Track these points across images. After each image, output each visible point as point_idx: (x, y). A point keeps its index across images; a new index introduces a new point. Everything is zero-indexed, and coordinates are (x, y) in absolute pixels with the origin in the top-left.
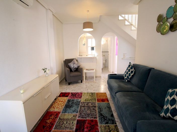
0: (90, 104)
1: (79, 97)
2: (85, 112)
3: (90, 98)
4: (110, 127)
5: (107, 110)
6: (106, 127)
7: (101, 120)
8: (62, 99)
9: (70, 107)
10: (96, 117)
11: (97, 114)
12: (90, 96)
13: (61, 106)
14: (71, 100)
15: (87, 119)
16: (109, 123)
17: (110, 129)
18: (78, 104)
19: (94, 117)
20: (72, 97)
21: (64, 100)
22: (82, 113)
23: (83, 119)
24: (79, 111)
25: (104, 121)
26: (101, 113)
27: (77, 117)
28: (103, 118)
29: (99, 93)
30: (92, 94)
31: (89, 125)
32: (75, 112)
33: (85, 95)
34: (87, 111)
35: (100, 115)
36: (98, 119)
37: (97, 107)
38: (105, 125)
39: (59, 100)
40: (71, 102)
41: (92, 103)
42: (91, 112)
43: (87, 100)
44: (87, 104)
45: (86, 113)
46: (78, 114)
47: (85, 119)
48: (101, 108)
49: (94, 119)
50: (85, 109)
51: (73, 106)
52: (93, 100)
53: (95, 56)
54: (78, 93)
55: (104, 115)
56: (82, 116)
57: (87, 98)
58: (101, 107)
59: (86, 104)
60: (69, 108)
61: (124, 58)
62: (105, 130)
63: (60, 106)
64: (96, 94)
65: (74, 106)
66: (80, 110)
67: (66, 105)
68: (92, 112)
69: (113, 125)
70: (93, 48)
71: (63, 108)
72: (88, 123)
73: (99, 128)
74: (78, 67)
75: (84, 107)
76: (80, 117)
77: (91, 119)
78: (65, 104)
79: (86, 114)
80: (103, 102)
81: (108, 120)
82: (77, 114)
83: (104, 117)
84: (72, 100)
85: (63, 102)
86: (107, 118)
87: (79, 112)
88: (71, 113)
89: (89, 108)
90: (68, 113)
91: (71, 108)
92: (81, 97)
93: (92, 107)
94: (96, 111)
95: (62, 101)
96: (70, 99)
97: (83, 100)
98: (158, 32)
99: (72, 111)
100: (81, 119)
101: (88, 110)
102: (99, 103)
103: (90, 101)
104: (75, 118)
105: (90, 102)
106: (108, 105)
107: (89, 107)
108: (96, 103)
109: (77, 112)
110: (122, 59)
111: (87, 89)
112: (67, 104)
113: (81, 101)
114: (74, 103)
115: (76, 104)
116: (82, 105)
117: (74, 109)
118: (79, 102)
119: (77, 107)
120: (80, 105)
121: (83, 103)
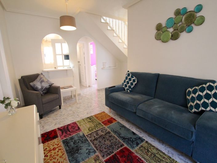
0: (100, 133)
1: (76, 130)
2: (104, 146)
3: (93, 125)
4: (144, 146)
5: (124, 130)
6: (141, 148)
7: (130, 144)
8: (51, 146)
9: (78, 150)
10: (121, 144)
11: (119, 140)
12: (90, 122)
13: (61, 157)
14: (67, 139)
15: (114, 153)
16: (139, 142)
17: (146, 148)
18: (83, 139)
19: (119, 146)
20: (64, 134)
21: (56, 146)
22: (101, 149)
23: (111, 155)
24: (95, 149)
25: (133, 144)
26: (122, 137)
27: (101, 158)
28: (129, 141)
29: (97, 114)
30: (90, 119)
31: (124, 159)
32: (91, 153)
33: (82, 124)
34: (106, 143)
35: (123, 139)
36: (125, 145)
37: (111, 132)
38: (138, 148)
39: (47, 150)
40: (72, 143)
41: (101, 130)
42: (110, 141)
43: (90, 129)
44: (97, 134)
45: (106, 145)
46: (98, 153)
47: (113, 154)
48: (117, 131)
49: (122, 148)
50: (100, 142)
51: (81, 147)
52: (98, 126)
53: (72, 68)
54: (69, 125)
55: (127, 138)
56: (106, 153)
57: (88, 126)
58: (115, 130)
59: (95, 135)
60: (77, 153)
61: (104, 68)
62: (143, 152)
63: (58, 157)
64: (94, 117)
65: (81, 145)
66: (96, 147)
67: (66, 150)
68: (112, 141)
69: (144, 143)
70: (67, 57)
71: (67, 159)
72: (121, 157)
73: (136, 154)
74: (50, 85)
75: (96, 139)
76: (105, 156)
77: (119, 149)
78: (64, 150)
79: (108, 148)
80: (112, 124)
81: (135, 140)
82: (96, 154)
83: (128, 139)
84: (70, 139)
85: (57, 150)
86: (133, 139)
87: (97, 150)
88: (87, 159)
89: (104, 138)
90: (83, 160)
91: (80, 151)
92: (79, 128)
93: (105, 135)
94: (115, 137)
95: (54, 149)
96: (65, 138)
97: (86, 132)
98: (157, 40)
99: (86, 154)
100: (108, 157)
101: (105, 141)
102: (109, 126)
103: (96, 128)
104: (100, 161)
105: (97, 130)
106: (119, 123)
107: (102, 137)
108: (105, 128)
109: (95, 152)
110: (102, 69)
111: (78, 115)
112: (67, 148)
113: (84, 133)
114: (77, 141)
115: (82, 142)
116: (91, 138)
117: (85, 150)
118: (83, 137)
119: (88, 145)
120: (89, 139)
121: (89, 136)
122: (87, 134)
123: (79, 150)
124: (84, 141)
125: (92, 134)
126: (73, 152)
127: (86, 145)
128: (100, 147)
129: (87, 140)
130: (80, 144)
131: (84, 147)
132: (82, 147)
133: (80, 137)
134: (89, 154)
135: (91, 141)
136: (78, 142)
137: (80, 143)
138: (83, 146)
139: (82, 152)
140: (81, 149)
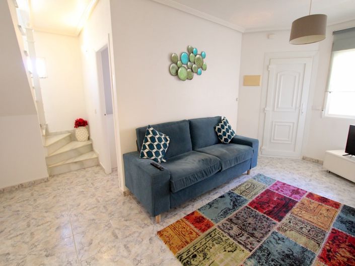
0: (235, 231)
2: (259, 224)
3: (217, 245)
5: (218, 204)
9: (288, 256)
10: (246, 209)
11: (239, 210)
12: (205, 255)
15: (263, 214)
19: (249, 210)
22: (266, 226)
23: (268, 217)
24: (270, 233)
26: (233, 207)
27: (278, 226)
32: (280, 237)
34: (252, 223)
35: (236, 206)
36: (246, 205)
37: (226, 218)
41: (226, 231)
43: (230, 249)
44: (240, 235)
45: (256, 222)
46: (274, 230)
47: (265, 215)
49: (251, 208)
50: (254, 229)
51: (279, 254)
52: (216, 237)
56: (268, 221)
57: (222, 254)
58: (222, 213)
59: (244, 238)
60: (292, 255)
65: (276, 253)
66: (267, 233)
68: (246, 217)
72: (264, 209)
75: (252, 235)
77: (255, 210)
79: (259, 220)
82: (277, 231)
83: (234, 202)
87: (269, 231)
88: (291, 239)
89: (243, 225)
90: (296, 244)
91: (287, 252)
93: (236, 224)
94: (236, 214)
97: (242, 255)
99: (285, 243)
100: (273, 220)
101: (249, 224)
102: (212, 221)
103: (224, 238)
104: (283, 226)
105: (228, 237)
106: (203, 209)
107: (244, 228)
108: (220, 225)
109: (275, 233)
113: (247, 257)
114: (273, 263)
115: (268, 255)
116: (254, 242)
117: (280, 245)
118: (258, 256)
119: (270, 244)
120: (257, 246)
121: (249, 246)
122: (247, 251)
123: (287, 254)
124: (266, 251)
125: (242, 243)
126: (297, 262)
127: (272, 246)
128: (264, 228)
129: (261, 247)
130: (274, 256)
131: (277, 249)
132: (279, 251)
133: (259, 262)
134: (283, 239)
135: (259, 242)
136: (272, 261)
137: (272, 257)
138: (277, 251)
139: (286, 249)
140: (283, 252)
